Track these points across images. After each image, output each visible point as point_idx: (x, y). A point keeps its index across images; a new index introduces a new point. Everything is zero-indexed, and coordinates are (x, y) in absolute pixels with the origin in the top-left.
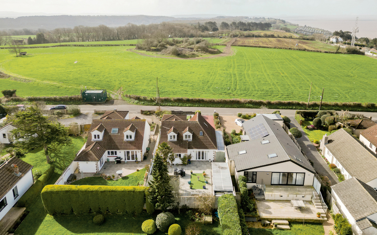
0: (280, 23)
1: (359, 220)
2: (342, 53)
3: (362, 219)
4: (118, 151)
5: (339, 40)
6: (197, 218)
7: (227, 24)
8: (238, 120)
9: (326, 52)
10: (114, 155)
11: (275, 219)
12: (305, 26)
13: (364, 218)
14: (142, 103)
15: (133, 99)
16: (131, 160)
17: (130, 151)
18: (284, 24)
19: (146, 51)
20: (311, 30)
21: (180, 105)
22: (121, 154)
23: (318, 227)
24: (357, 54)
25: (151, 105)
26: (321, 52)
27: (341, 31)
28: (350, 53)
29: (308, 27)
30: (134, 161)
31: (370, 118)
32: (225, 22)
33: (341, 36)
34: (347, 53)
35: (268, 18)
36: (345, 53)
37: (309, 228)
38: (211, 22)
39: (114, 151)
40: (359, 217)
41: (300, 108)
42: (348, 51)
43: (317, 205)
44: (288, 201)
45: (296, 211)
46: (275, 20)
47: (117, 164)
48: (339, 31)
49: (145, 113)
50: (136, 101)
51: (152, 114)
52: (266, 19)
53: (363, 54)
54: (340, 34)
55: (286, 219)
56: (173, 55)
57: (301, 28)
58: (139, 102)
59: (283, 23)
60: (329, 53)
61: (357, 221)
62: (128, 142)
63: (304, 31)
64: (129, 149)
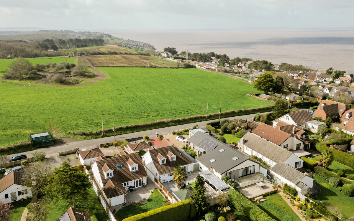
0: (107, 37)
1: (297, 184)
2: (182, 68)
3: (298, 183)
4: (129, 182)
5: (169, 55)
6: (220, 210)
7: (64, 41)
8: (179, 137)
9: (171, 68)
10: (127, 186)
11: (256, 197)
12: (128, 40)
13: (299, 182)
14: (90, 137)
15: (78, 135)
16: (139, 186)
17: (138, 180)
18: (111, 38)
19: (20, 80)
20: (135, 43)
21: (122, 132)
22: (131, 183)
23: (276, 194)
24: (191, 68)
25: (99, 137)
26: (167, 68)
27: (169, 47)
28: (187, 68)
29: (131, 40)
30: (142, 186)
31: (246, 120)
32: (62, 39)
33: (170, 52)
34: (185, 67)
35: (93, 32)
36: (183, 68)
37: (273, 196)
38: (49, 40)
39: (126, 183)
40: (296, 182)
41: (203, 120)
42: (185, 66)
43: (268, 183)
44: (254, 184)
45: (261, 189)
46: (102, 35)
47: (130, 192)
48: (167, 48)
49: (105, 146)
50: (84, 137)
51: (110, 146)
52: (91, 33)
53: (195, 67)
54: (168, 50)
55: (261, 196)
56: (57, 84)
57: (126, 42)
58: (87, 137)
59: (109, 37)
60: (173, 68)
61: (296, 185)
62: (134, 172)
63: (130, 44)
64: (138, 178)
